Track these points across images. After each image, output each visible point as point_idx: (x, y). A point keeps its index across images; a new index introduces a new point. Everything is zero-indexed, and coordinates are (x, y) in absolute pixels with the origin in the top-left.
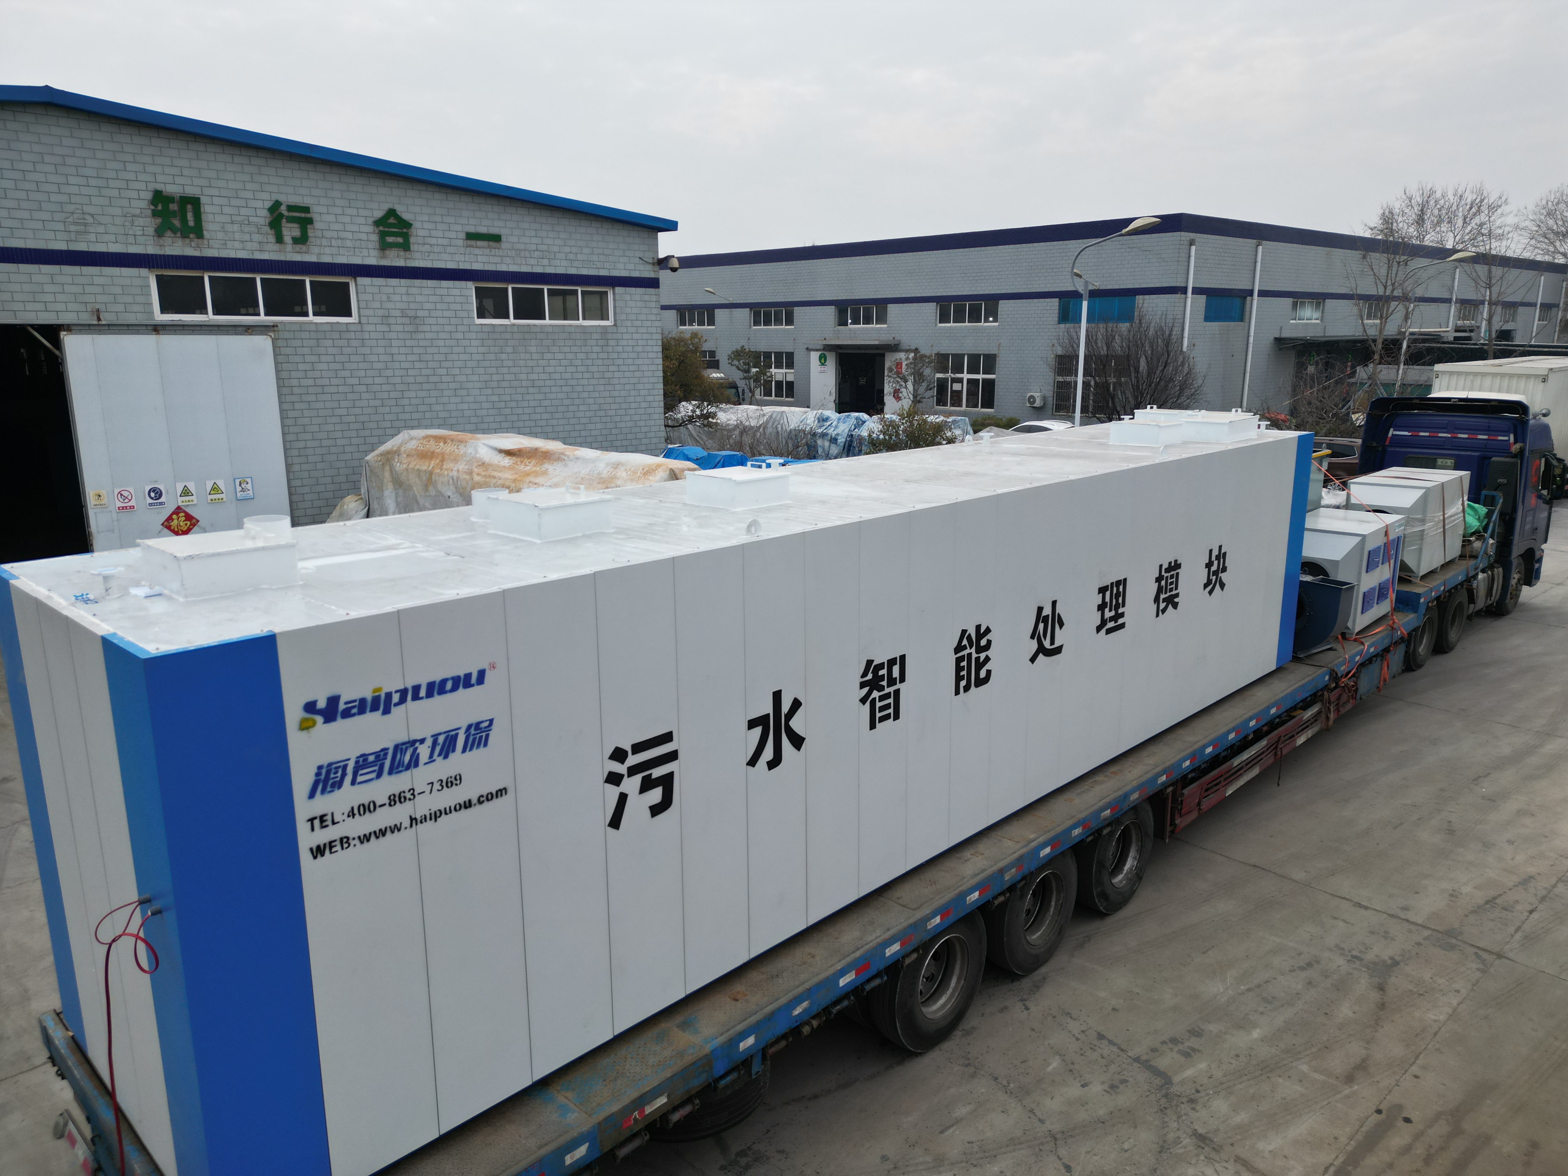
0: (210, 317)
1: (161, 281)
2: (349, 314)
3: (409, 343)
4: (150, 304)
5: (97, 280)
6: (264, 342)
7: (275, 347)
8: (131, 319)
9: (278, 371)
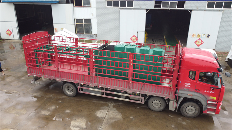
0: (214, 9)
1: (208, 3)
4: (206, 7)
5: (199, 3)
6: (221, 13)
7: (223, 13)
8: (202, 9)
9: (222, 17)
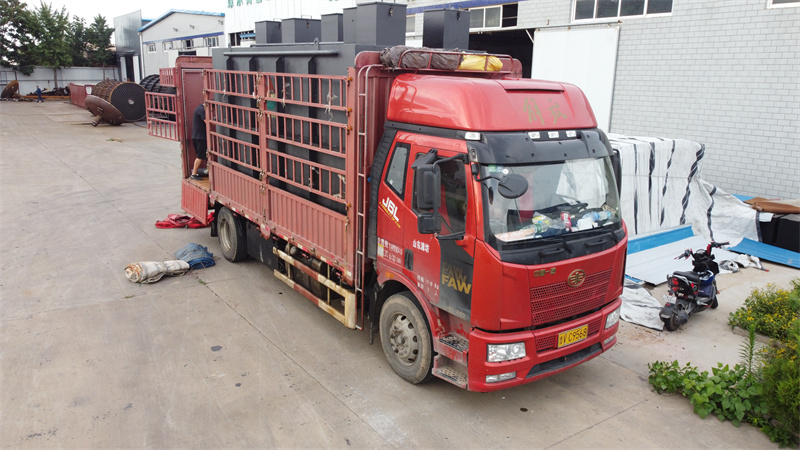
0: (594, 20)
2: (670, 11)
3: (702, 28)
4: (571, 15)
5: (551, 5)
6: (613, 32)
7: (619, 34)
9: (618, 50)
